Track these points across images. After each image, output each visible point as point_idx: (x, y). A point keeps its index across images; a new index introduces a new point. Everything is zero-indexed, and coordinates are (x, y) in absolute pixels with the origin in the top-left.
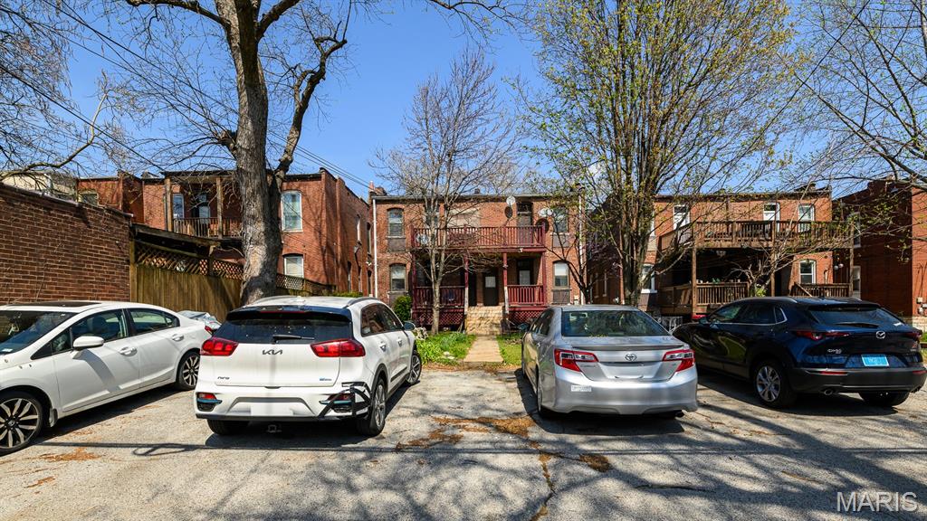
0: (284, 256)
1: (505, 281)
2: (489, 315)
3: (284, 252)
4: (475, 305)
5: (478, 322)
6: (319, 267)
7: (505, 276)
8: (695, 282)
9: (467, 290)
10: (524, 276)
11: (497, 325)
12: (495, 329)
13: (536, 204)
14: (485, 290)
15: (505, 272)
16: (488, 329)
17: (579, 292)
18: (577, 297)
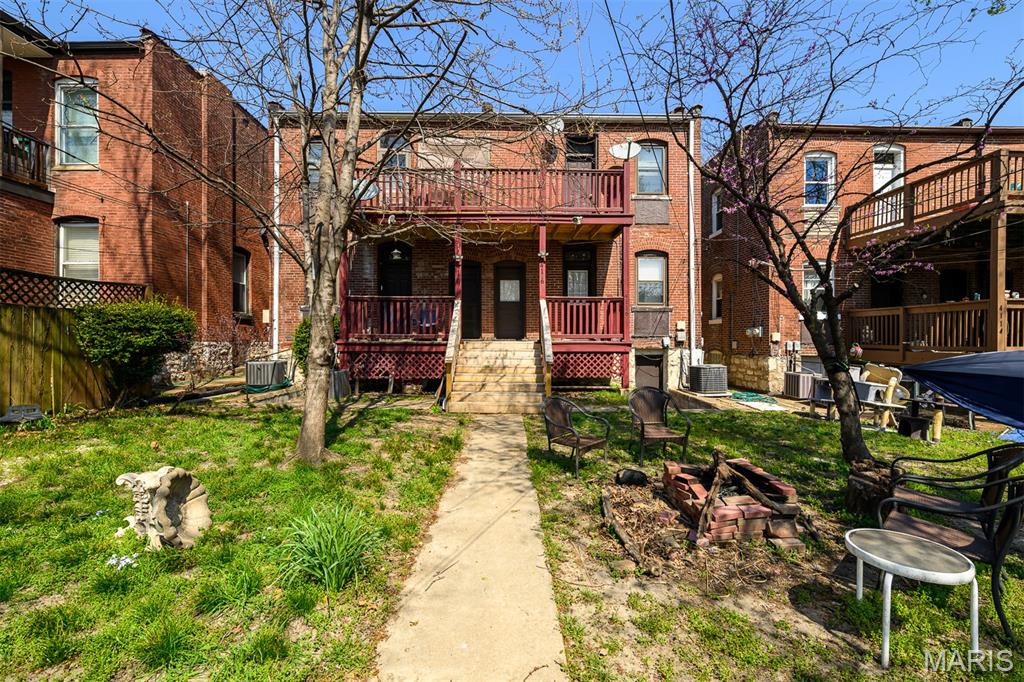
0: (60, 221)
1: (542, 287)
2: (507, 362)
3: (56, 213)
4: (477, 336)
5: (481, 377)
6: (129, 246)
7: (542, 276)
8: (1003, 296)
9: (458, 303)
10: (577, 280)
11: (525, 387)
12: (521, 399)
13: (603, 137)
14: (499, 306)
15: (543, 268)
16: (505, 398)
17: (686, 315)
18: (682, 325)
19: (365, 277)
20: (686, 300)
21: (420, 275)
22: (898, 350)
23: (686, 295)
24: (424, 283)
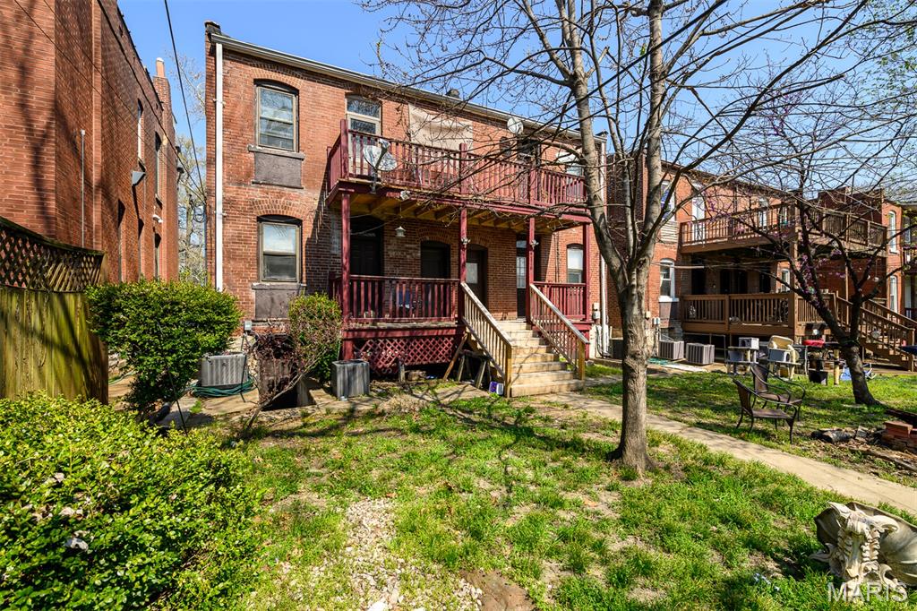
1: (531, 273)
7: (531, 263)
17: (599, 298)
18: (597, 306)
19: (333, 252)
20: (598, 286)
21: (392, 254)
22: (724, 324)
23: (598, 281)
24: (397, 262)
